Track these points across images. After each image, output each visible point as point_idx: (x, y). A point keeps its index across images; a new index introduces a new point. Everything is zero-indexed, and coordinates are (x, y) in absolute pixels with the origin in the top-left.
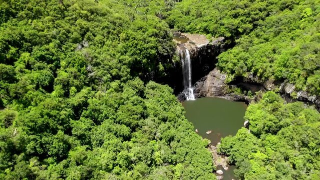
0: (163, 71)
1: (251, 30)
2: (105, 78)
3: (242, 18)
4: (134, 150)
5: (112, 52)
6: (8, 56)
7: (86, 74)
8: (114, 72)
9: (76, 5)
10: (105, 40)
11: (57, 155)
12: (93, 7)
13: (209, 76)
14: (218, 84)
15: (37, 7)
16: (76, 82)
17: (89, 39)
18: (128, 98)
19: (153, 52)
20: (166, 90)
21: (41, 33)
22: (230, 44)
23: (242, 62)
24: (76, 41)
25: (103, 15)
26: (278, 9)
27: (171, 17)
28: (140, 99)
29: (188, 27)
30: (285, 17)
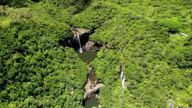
0: (70, 43)
1: (99, 27)
2: (51, 47)
3: (96, 23)
4: (64, 65)
5: (52, 38)
6: (23, 42)
7: (46, 46)
8: (54, 44)
9: (38, 23)
10: (49, 34)
11: (44, 66)
12: (44, 23)
13: (87, 44)
14: (90, 46)
15: (28, 26)
16: (44, 48)
17: (45, 34)
18: (60, 52)
19: (66, 36)
20: (72, 49)
21: (30, 34)
22: (93, 32)
23: (96, 38)
24: (41, 35)
25: (48, 25)
26: (107, 19)
27: (71, 22)
28: (63, 52)
29: (78, 26)
30: (109, 22)
